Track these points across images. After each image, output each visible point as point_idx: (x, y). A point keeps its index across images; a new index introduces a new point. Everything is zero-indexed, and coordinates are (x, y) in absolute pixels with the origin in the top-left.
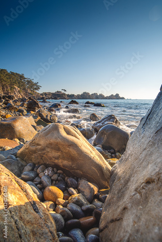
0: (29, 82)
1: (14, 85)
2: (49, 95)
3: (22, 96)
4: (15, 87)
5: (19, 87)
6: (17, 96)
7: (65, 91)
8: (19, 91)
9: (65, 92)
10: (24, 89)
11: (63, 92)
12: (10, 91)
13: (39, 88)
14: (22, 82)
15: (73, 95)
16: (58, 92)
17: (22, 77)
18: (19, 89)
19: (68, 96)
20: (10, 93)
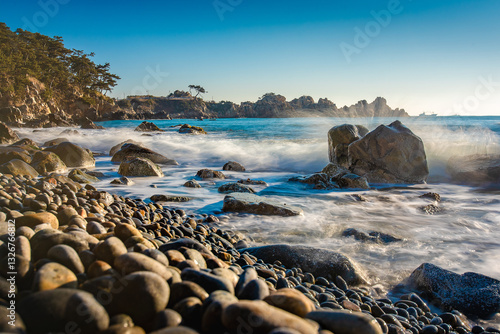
0: (80, 63)
1: (25, 73)
2: (147, 103)
3: (51, 108)
4: (31, 79)
5: (42, 80)
6: (35, 110)
7: (202, 90)
8: (42, 94)
9: (201, 96)
10: (62, 86)
11: (194, 93)
12: (13, 94)
13: (112, 83)
14: (55, 64)
15: (229, 105)
16: (177, 94)
17: (54, 46)
18: (42, 86)
19: (212, 106)
20: (15, 99)
